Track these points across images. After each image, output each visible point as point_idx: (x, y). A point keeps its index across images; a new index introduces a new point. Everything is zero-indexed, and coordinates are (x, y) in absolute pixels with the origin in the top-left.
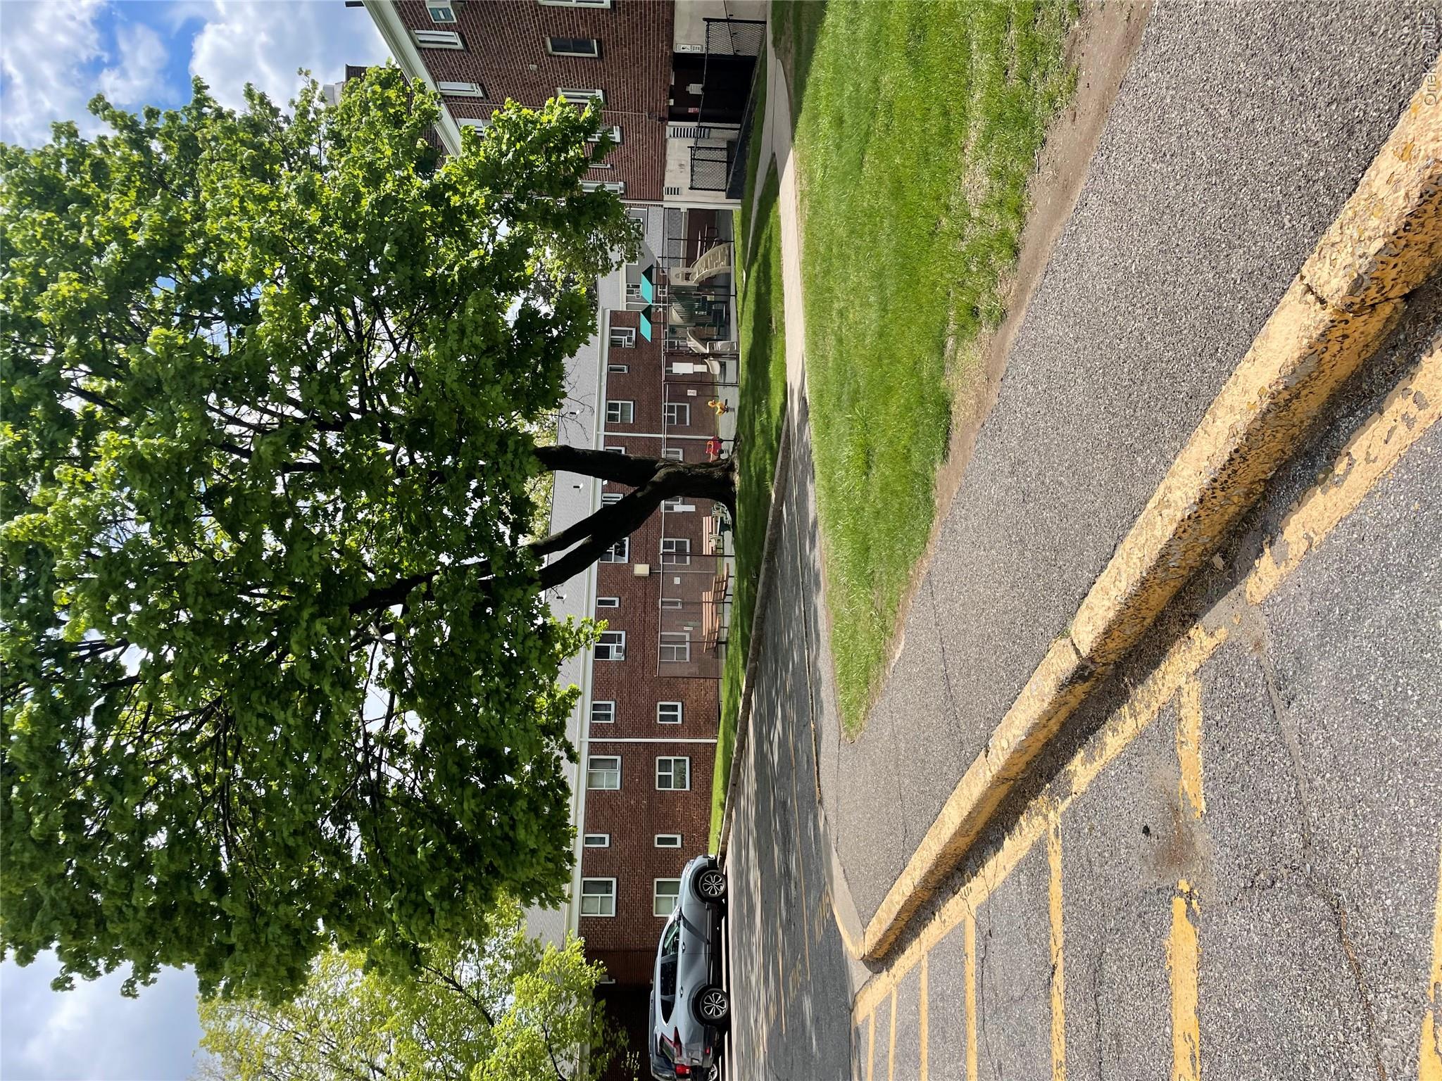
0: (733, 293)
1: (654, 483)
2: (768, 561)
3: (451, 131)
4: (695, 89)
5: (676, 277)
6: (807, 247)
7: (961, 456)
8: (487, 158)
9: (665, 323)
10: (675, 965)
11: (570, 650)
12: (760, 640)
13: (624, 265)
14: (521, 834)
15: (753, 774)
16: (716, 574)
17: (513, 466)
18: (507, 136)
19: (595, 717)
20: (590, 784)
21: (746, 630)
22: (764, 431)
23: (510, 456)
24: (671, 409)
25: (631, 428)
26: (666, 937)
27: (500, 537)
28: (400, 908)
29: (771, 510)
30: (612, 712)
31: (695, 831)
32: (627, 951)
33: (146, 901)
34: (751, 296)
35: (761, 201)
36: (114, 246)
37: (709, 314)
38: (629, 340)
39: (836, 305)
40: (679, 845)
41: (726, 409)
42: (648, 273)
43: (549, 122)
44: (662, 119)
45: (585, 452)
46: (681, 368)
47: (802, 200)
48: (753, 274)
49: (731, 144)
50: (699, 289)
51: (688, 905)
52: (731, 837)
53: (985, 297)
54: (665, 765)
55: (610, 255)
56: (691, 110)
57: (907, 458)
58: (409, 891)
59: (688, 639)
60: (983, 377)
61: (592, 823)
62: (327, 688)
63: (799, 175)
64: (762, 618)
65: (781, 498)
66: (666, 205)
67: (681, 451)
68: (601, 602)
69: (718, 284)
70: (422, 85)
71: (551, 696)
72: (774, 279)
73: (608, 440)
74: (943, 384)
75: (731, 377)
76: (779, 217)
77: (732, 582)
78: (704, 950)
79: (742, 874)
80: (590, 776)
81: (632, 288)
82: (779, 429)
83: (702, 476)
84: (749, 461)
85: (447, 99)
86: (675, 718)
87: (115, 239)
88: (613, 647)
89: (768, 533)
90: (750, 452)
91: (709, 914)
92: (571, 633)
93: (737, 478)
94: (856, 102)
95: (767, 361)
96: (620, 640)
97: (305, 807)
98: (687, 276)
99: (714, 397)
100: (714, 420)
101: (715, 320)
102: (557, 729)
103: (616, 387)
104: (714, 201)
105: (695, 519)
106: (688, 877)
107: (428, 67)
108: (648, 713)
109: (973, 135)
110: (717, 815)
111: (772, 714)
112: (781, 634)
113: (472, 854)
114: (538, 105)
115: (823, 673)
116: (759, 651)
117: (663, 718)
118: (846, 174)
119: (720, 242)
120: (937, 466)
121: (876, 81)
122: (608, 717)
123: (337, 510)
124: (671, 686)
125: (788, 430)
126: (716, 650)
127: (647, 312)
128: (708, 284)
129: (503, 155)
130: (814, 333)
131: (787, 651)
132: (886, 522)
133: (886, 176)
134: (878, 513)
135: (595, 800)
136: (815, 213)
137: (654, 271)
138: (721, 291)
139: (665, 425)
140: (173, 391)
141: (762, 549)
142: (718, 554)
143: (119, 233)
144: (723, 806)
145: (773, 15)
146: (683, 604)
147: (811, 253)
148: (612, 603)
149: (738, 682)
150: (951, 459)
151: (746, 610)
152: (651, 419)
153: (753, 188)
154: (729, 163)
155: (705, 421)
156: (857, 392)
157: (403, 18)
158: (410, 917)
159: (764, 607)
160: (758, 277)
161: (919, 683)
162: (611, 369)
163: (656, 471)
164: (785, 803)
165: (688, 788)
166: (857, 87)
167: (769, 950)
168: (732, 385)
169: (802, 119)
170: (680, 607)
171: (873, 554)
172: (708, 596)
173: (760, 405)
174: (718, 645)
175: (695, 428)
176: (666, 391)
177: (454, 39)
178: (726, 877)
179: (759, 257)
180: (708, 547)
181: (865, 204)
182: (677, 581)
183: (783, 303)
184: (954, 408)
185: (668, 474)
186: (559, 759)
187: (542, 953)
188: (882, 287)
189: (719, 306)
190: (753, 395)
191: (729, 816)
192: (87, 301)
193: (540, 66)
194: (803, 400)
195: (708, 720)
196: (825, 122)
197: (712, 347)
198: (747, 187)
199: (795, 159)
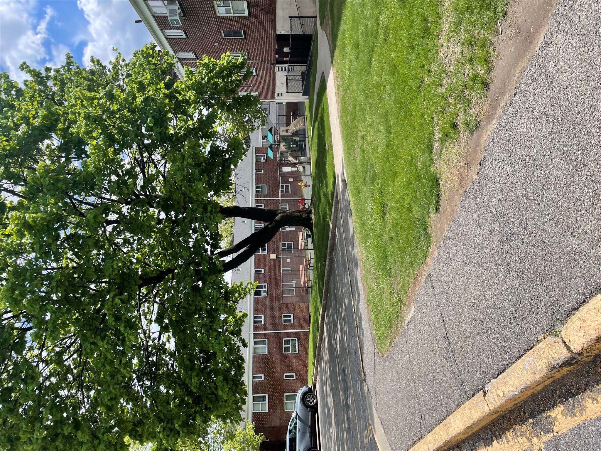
0: (307, 136)
1: (276, 221)
2: (330, 255)
3: (181, 71)
4: (287, 50)
5: (282, 131)
6: (343, 109)
7: (449, 210)
8: (196, 81)
9: (278, 151)
10: (295, 438)
11: (242, 296)
12: (327, 290)
13: (261, 127)
14: (220, 393)
15: (327, 352)
16: (305, 257)
17: (210, 218)
18: (204, 71)
19: (255, 322)
20: (254, 352)
21: (321, 286)
22: (325, 195)
23: (209, 214)
24: (283, 187)
25: (266, 196)
26: (291, 425)
27: (206, 250)
28: (163, 431)
29: (330, 233)
30: (263, 319)
31: (302, 371)
32: (274, 427)
33: (41, 435)
34: (316, 136)
35: (318, 94)
36: (23, 125)
37: (297, 146)
38: (264, 159)
39: (360, 134)
40: (295, 378)
41: (306, 186)
42: (270, 130)
43: (223, 64)
44: (273, 64)
45: (245, 208)
46: (286, 169)
47: (338, 89)
48: (316, 126)
49: (303, 73)
50: (292, 136)
51: (300, 410)
52: (318, 378)
53: (462, 116)
54: (287, 342)
55: (254, 124)
56: (285, 59)
57: (410, 210)
58: (168, 423)
59: (294, 286)
60: (464, 163)
61: (256, 370)
62: (122, 329)
63: (336, 78)
64: (328, 281)
65: (334, 227)
66: (277, 101)
67: (288, 204)
68: (256, 271)
69: (301, 134)
70: (167, 52)
71: (234, 317)
72: (326, 127)
73: (256, 201)
74: (433, 169)
75: (308, 172)
76: (327, 99)
77: (312, 261)
78: (308, 431)
79: (324, 397)
80: (254, 349)
81: (264, 138)
82: (333, 194)
83: (297, 216)
84: (318, 209)
85: (180, 60)
86: (290, 321)
87: (24, 122)
88: (262, 291)
89: (329, 243)
90: (319, 205)
91: (310, 413)
92: (242, 288)
93: (313, 217)
94: (366, 34)
95: (325, 164)
96: (265, 287)
97: (115, 386)
98: (287, 131)
99: (301, 181)
100: (301, 191)
101: (300, 148)
102: (237, 333)
103: (259, 179)
104: (297, 98)
105: (295, 233)
106: (300, 396)
107: (171, 46)
108: (278, 319)
109: (446, 27)
110: (311, 369)
111: (335, 326)
112: (338, 289)
113: (198, 400)
114: (218, 57)
115: (363, 315)
116: (327, 296)
117: (285, 321)
118: (361, 70)
119: (301, 116)
120: (432, 215)
121: (377, 19)
122: (261, 322)
123: (134, 240)
124: (289, 307)
125: (337, 195)
126: (307, 290)
127: (271, 147)
128: (296, 133)
129: (203, 79)
130: (349, 149)
131: (341, 298)
132: (398, 243)
133: (385, 65)
134: (392, 238)
135: (257, 360)
136: (346, 92)
137: (273, 129)
138: (302, 136)
139: (280, 194)
140: (48, 191)
141: (327, 249)
142: (305, 249)
143: (26, 119)
144: (314, 364)
145: (320, 12)
146: (291, 271)
147: (344, 111)
148: (261, 271)
149: (318, 309)
150: (441, 210)
151: (321, 277)
152: (274, 192)
153: (314, 90)
154: (303, 80)
155: (298, 191)
156: (374, 175)
157: (159, 25)
158: (168, 436)
159: (329, 276)
160: (318, 127)
161: (427, 336)
162: (257, 172)
163: (277, 216)
164: (344, 371)
165: (297, 352)
166: (366, 26)
167: (340, 439)
168: (308, 175)
169: (337, 51)
170: (290, 272)
171: (390, 259)
172: (302, 267)
173: (322, 183)
174: (307, 288)
175: (294, 194)
176: (280, 180)
177: (181, 34)
178: (316, 396)
179: (319, 119)
180: (301, 246)
181: (374, 82)
182: (288, 261)
183: (331, 137)
184: (441, 182)
185: (282, 216)
186: (239, 347)
187: (236, 430)
188: (387, 121)
189: (301, 143)
190: (319, 180)
191: (317, 369)
192: (9, 150)
193: (219, 43)
194: (344, 181)
195: (305, 321)
196: (348, 49)
197: (299, 160)
198: (311, 90)
199: (333, 71)
